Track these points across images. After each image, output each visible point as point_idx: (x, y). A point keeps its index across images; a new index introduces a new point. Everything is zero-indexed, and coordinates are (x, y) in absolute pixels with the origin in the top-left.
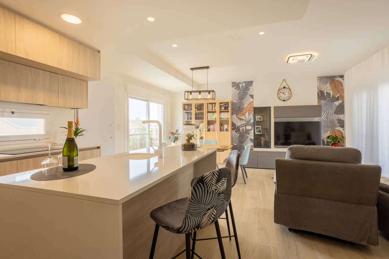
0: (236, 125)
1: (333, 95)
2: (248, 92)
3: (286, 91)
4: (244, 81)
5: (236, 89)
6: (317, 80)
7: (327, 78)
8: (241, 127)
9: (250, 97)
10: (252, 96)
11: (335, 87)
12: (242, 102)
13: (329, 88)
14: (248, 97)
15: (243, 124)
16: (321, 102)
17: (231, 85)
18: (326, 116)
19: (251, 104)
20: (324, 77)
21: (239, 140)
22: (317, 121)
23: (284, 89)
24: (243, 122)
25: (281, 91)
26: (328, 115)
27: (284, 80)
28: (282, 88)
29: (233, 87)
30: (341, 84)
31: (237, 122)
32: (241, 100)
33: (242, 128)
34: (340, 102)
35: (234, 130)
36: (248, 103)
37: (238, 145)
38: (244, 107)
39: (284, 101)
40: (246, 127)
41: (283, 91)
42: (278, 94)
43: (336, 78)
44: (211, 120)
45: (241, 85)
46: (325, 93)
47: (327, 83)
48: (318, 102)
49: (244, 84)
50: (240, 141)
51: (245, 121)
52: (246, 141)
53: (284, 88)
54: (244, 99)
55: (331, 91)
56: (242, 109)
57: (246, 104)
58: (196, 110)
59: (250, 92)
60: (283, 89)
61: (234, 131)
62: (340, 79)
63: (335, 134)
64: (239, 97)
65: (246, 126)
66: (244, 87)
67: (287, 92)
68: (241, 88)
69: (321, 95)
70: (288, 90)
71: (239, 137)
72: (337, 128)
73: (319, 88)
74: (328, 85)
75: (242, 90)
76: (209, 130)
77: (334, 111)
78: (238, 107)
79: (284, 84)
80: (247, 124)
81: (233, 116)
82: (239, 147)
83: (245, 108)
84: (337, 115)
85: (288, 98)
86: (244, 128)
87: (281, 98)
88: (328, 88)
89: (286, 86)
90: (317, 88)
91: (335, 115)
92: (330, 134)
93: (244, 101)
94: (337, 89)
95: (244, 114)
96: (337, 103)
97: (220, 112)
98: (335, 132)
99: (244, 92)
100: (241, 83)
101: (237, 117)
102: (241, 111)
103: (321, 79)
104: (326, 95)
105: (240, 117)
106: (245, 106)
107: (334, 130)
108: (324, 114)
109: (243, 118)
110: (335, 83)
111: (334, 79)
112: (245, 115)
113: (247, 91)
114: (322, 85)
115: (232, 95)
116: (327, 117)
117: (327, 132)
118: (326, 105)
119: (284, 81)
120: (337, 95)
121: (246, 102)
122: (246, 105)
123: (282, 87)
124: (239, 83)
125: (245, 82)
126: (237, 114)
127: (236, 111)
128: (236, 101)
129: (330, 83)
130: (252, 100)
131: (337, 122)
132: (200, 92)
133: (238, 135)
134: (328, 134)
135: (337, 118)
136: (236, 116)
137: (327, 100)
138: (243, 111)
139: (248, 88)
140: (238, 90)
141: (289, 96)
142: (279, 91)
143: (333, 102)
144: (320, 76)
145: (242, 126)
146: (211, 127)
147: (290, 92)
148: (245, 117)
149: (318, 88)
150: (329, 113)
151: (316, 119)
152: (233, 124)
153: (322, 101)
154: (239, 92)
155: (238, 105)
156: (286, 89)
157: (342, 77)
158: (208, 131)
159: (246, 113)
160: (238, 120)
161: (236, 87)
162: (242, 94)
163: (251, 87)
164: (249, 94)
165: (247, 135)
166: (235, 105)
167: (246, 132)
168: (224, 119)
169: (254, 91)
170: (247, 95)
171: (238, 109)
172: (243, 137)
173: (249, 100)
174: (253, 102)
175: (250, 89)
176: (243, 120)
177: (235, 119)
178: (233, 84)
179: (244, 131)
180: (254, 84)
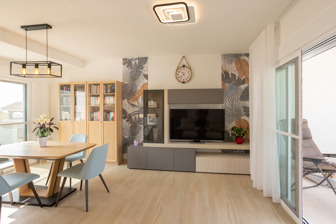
0: (127, 113)
1: (238, 77)
2: (142, 71)
3: (186, 70)
4: (136, 57)
5: (128, 68)
6: (221, 58)
7: (232, 57)
8: (134, 115)
9: (144, 77)
10: (146, 76)
11: (241, 67)
12: (135, 83)
13: (235, 69)
14: (142, 77)
15: (136, 112)
16: (225, 85)
17: (122, 62)
18: (231, 102)
19: (145, 86)
20: (229, 54)
21: (131, 131)
22: (221, 108)
23: (184, 68)
24: (136, 109)
25: (179, 70)
26: (233, 101)
27: (184, 56)
28: (181, 67)
29: (124, 65)
30: (248, 64)
31: (129, 108)
32: (133, 81)
33: (134, 116)
34: (246, 85)
35: (124, 119)
36: (142, 85)
37: (129, 137)
38: (137, 90)
39: (184, 82)
40: (139, 116)
41: (183, 71)
42: (176, 74)
43: (242, 56)
44: (94, 106)
45: (133, 62)
46: (230, 74)
47: (232, 62)
48: (222, 85)
49: (137, 61)
50: (132, 133)
51: (138, 108)
52: (139, 132)
53: (184, 66)
54: (137, 80)
55: (237, 72)
56: (134, 93)
57: (139, 86)
59: (144, 72)
60: (182, 68)
61: (124, 121)
62: (246, 58)
63: (241, 124)
64: (132, 77)
65: (138, 114)
66: (137, 65)
67: (187, 71)
68: (133, 66)
69: (226, 76)
70: (188, 70)
71: (130, 128)
72: (243, 118)
73: (224, 68)
74: (233, 64)
75: (135, 68)
77: (240, 97)
78: (130, 89)
79: (184, 62)
80: (140, 111)
81: (124, 101)
82: (131, 141)
83: (138, 91)
84: (243, 102)
85: (188, 79)
86: (137, 116)
87: (179, 79)
88: (233, 69)
89: (186, 65)
90: (221, 68)
91: (241, 101)
92: (235, 124)
93: (137, 82)
94: (243, 70)
95: (136, 99)
96: (243, 87)
97: (105, 96)
98: (241, 122)
99: (137, 71)
100: (134, 59)
101: (129, 103)
102: (133, 95)
103: (225, 57)
104: (230, 76)
105: (132, 103)
106: (139, 88)
107: (240, 119)
108: (229, 100)
109: (136, 103)
110: (240, 63)
111: (240, 58)
112: (138, 100)
113: (140, 70)
114: (226, 64)
115: (123, 74)
116: (232, 104)
117: (232, 122)
118: (231, 88)
119: (184, 59)
120: (243, 76)
121: (139, 84)
122: (140, 88)
123: (181, 65)
124: (131, 59)
125: (138, 58)
126: (129, 98)
127: (128, 95)
128: (127, 83)
129: (235, 63)
130: (146, 81)
131: (242, 110)
133: (130, 125)
134: (233, 124)
135: (243, 105)
136: (128, 101)
137: (232, 83)
139: (141, 66)
140: (130, 69)
141: (190, 77)
142: (177, 69)
143: (239, 86)
144: (224, 54)
146: (95, 114)
147: (190, 72)
148: (138, 103)
149: (222, 68)
150: (235, 99)
151: (220, 107)
152: (124, 112)
153: (227, 84)
154: (131, 71)
155: (130, 87)
156: (185, 68)
157: (248, 55)
158: (90, 120)
159: (139, 97)
160: (130, 106)
161: (127, 64)
162: (135, 73)
163: (145, 65)
164: (143, 74)
165: (140, 125)
166: (126, 88)
167: (139, 122)
168: (109, 105)
169: (148, 70)
170: (140, 75)
171: (130, 92)
172: (136, 128)
173: (143, 81)
174: (147, 83)
175: (144, 67)
176: (135, 106)
177: (127, 105)
178: (124, 61)
179: (137, 121)
180: (149, 61)
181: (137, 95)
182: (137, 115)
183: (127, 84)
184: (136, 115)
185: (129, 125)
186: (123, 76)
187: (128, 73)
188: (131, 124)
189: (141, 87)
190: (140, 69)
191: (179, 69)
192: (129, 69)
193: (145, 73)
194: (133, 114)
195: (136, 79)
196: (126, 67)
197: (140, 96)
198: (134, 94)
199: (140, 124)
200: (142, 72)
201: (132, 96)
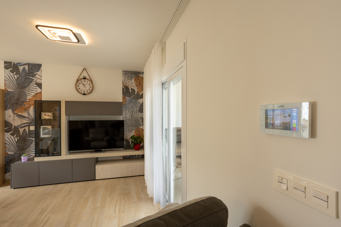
0: (12, 125)
1: (137, 91)
2: (33, 78)
3: (87, 82)
4: (26, 63)
5: (13, 73)
6: (122, 74)
7: (132, 74)
8: (22, 128)
9: (36, 85)
10: (40, 85)
11: (139, 83)
12: (23, 92)
13: (134, 84)
14: (33, 85)
15: (25, 124)
16: (126, 99)
17: (3, 65)
18: (130, 114)
19: (38, 95)
20: (129, 71)
21: (18, 146)
22: (122, 120)
23: (85, 80)
24: (25, 121)
25: (80, 82)
26: (132, 112)
27: (85, 69)
28: (81, 79)
29: (7, 69)
31: (14, 120)
32: (21, 89)
33: (23, 129)
35: (8, 132)
36: (33, 94)
37: (15, 153)
38: (26, 99)
39: (84, 94)
40: (29, 128)
41: (83, 83)
42: (76, 85)
43: (140, 74)
45: (21, 68)
46: (130, 89)
47: (132, 78)
48: (123, 98)
49: (26, 67)
50: (19, 148)
51: (28, 119)
52: (29, 147)
53: (85, 78)
54: (27, 88)
55: (136, 87)
56: (23, 102)
57: (30, 95)
59: (36, 79)
60: (83, 80)
61: (8, 135)
63: (140, 133)
64: (19, 85)
65: (29, 126)
66: (26, 71)
67: (88, 84)
68: (21, 72)
69: (126, 91)
70: (89, 82)
71: (17, 142)
73: (124, 83)
74: (133, 81)
75: (23, 74)
77: (138, 109)
78: (15, 98)
79: (85, 74)
80: (31, 123)
81: (7, 112)
82: (18, 157)
83: (28, 100)
84: (141, 113)
85: (89, 91)
87: (80, 91)
88: (132, 84)
89: (87, 77)
90: (122, 82)
91: (139, 113)
92: (134, 133)
93: (26, 91)
94: (141, 86)
95: (26, 110)
96: (140, 100)
98: (139, 131)
99: (26, 78)
100: (22, 64)
101: (14, 114)
102: (21, 105)
103: (126, 73)
104: (130, 91)
105: (19, 114)
106: (29, 97)
107: (138, 128)
108: (129, 112)
109: (26, 114)
110: (139, 80)
111: (138, 76)
112: (28, 111)
113: (31, 78)
114: (127, 80)
115: (5, 80)
116: (132, 116)
117: (132, 131)
118: (131, 102)
119: (85, 71)
120: (141, 92)
121: (30, 93)
122: (30, 97)
123: (82, 77)
124: (18, 64)
125: (28, 64)
126: (14, 108)
127: (13, 104)
128: (12, 90)
129: (134, 79)
130: (39, 90)
131: (141, 121)
133: (16, 138)
134: (133, 133)
135: (141, 117)
136: (13, 111)
137: (132, 97)
138: (24, 105)
139: (33, 73)
141: (91, 89)
142: (78, 81)
143: (137, 100)
144: (125, 70)
145: (23, 126)
147: (91, 85)
148: (29, 114)
149: (123, 83)
150: (134, 111)
151: (121, 118)
152: (7, 124)
153: (127, 98)
154: (18, 78)
155: (17, 95)
156: (86, 80)
159: (29, 107)
160: (16, 118)
161: (11, 69)
162: (23, 80)
163: (38, 73)
164: (34, 82)
165: (32, 139)
166: (11, 96)
167: (29, 135)
169: (42, 78)
170: (31, 83)
171: (17, 101)
172: (25, 141)
173: (35, 90)
174: (41, 93)
175: (36, 74)
176: (24, 117)
177: (11, 116)
178: (7, 64)
179: (26, 134)
180: (43, 68)
181: (26, 105)
182: (27, 127)
183: (11, 92)
184: (25, 128)
185: (14, 139)
186: (6, 82)
187: (13, 79)
189: (32, 96)
190: (30, 77)
191: (79, 80)
192: (15, 75)
193: (37, 81)
194: (21, 127)
195: (26, 87)
196: (10, 72)
197: (31, 106)
198: (22, 104)
199: (31, 138)
200: (34, 80)
201: (19, 106)
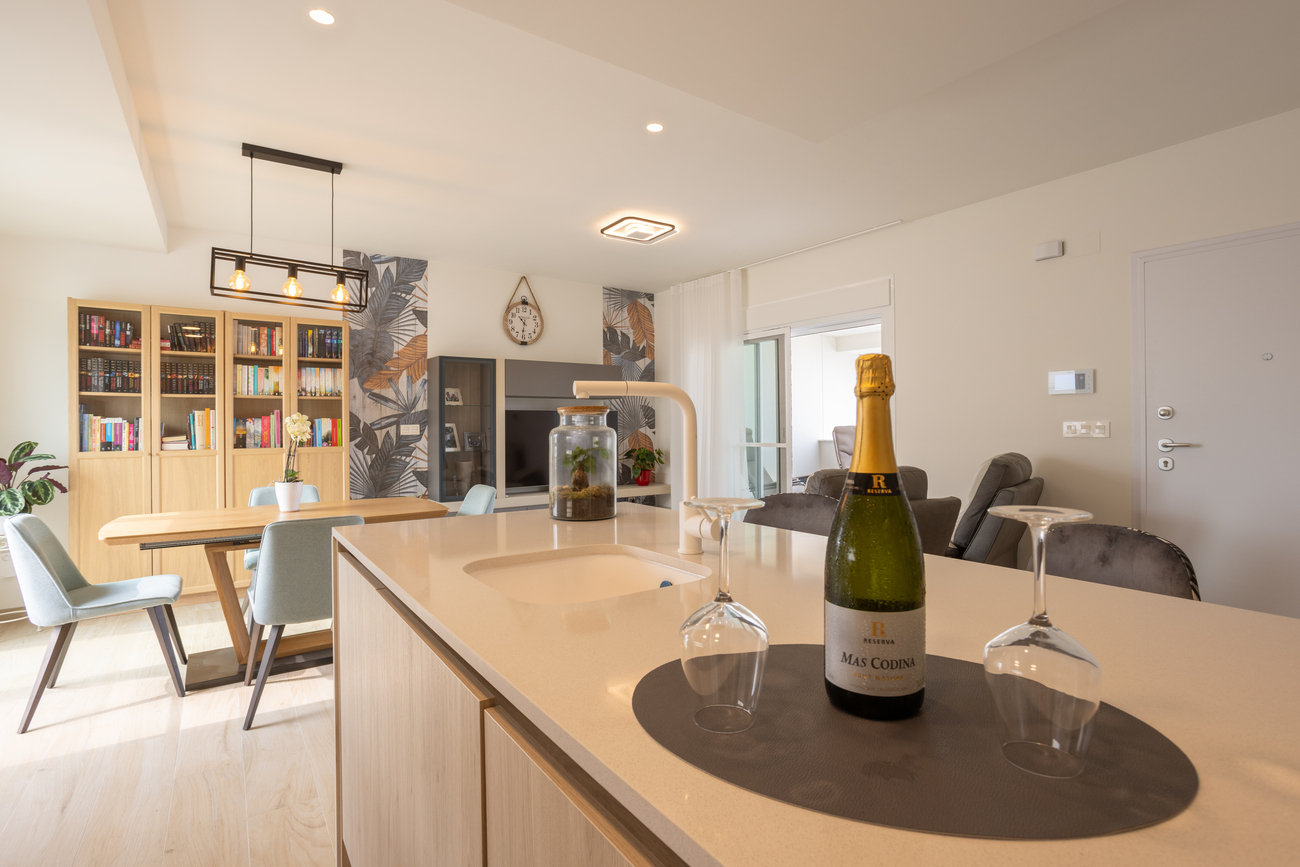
0: (362, 422)
1: (634, 341)
2: (408, 297)
3: (528, 313)
4: (392, 256)
6: (601, 297)
7: (623, 296)
8: (381, 428)
9: (414, 316)
10: (422, 316)
11: (639, 321)
12: (385, 332)
13: (627, 323)
14: (407, 316)
15: (388, 417)
16: (610, 357)
19: (419, 343)
20: (617, 290)
21: (372, 478)
23: (525, 306)
24: (389, 410)
25: (514, 311)
27: (524, 277)
28: (517, 304)
30: (650, 315)
31: (364, 407)
32: (380, 325)
33: (384, 431)
34: (647, 361)
36: (408, 339)
38: (392, 353)
39: (524, 343)
40: (398, 429)
41: (522, 314)
42: (505, 319)
43: (640, 297)
44: (252, 395)
45: (380, 269)
46: (619, 333)
47: (622, 307)
48: (604, 356)
49: (393, 267)
50: (375, 484)
51: (396, 406)
52: (398, 480)
53: (524, 302)
54: (394, 324)
55: (631, 331)
56: (385, 360)
57: (400, 341)
58: (168, 344)
59: (415, 301)
60: (521, 307)
62: (648, 304)
63: (640, 445)
65: (398, 424)
66: (392, 277)
67: (531, 316)
68: (380, 279)
69: (610, 338)
70: (534, 313)
71: (371, 467)
72: (642, 430)
73: (607, 319)
74: (625, 314)
75: (386, 286)
76: (240, 443)
78: (367, 349)
79: (524, 292)
80: (403, 415)
83: (395, 356)
85: (534, 336)
86: (392, 430)
87: (514, 334)
88: (624, 323)
89: (530, 300)
90: (602, 317)
92: (628, 445)
93: (392, 329)
94: (641, 327)
95: (390, 380)
97: (302, 365)
98: (639, 441)
99: (391, 297)
100: (383, 259)
101: (365, 391)
102: (381, 368)
103: (610, 295)
104: (620, 338)
105: (376, 391)
106: (398, 348)
107: (637, 433)
109: (390, 393)
110: (638, 312)
111: (636, 301)
112: (396, 384)
113: (403, 295)
114: (612, 310)
119: (524, 280)
120: (641, 342)
121: (400, 336)
122: (401, 347)
123: (517, 299)
124: (373, 257)
125: (398, 259)
126: (365, 376)
127: (363, 365)
128: (360, 328)
129: (628, 310)
130: (420, 329)
131: (641, 414)
132: (293, 268)
133: (368, 457)
134: (626, 445)
135: (643, 404)
136: (362, 385)
137: (623, 354)
138: (388, 369)
139: (407, 283)
141: (538, 330)
142: (509, 309)
144: (608, 286)
145: (384, 423)
147: (538, 320)
148: (397, 392)
149: (604, 318)
153: (613, 355)
154: (373, 295)
155: (370, 341)
156: (528, 308)
157: (651, 297)
158: (236, 446)
159: (398, 375)
160: (368, 401)
162: (385, 301)
163: (419, 283)
164: (411, 308)
165: (403, 458)
166: (356, 343)
167: (399, 447)
168: (318, 395)
169: (428, 298)
170: (403, 309)
171: (370, 358)
172: (388, 466)
173: (411, 328)
174: (425, 336)
175: (414, 288)
176: (386, 400)
177: (357, 396)
178: (348, 258)
179: (392, 445)
180: (429, 271)
181: (392, 369)
182: (394, 427)
183: (358, 331)
184: (388, 429)
185: (364, 458)
188: (374, 456)
189: (405, 344)
190: (402, 292)
191: (513, 308)
193: (417, 305)
194: (379, 426)
195: (391, 320)
197: (402, 371)
198: (383, 366)
199: (402, 456)
200: (409, 301)
201: (375, 370)
